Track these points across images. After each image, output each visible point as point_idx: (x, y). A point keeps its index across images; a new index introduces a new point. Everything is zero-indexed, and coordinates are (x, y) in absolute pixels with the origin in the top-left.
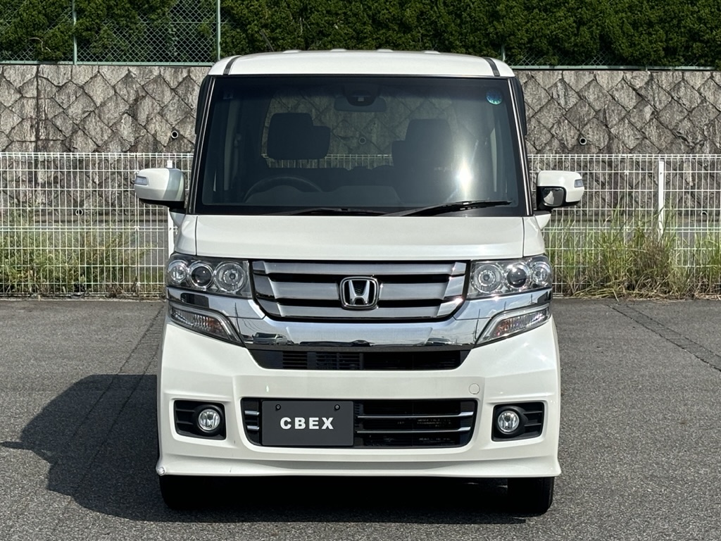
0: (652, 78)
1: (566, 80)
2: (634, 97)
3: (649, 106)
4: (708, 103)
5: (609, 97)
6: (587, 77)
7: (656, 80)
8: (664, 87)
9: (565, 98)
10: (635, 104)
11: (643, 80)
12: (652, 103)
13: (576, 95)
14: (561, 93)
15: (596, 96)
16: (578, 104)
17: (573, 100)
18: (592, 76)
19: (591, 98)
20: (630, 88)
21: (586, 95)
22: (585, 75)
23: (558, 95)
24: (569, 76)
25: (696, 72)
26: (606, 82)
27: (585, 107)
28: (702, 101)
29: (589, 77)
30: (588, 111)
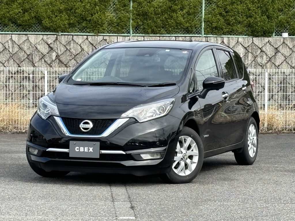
0: (57, 39)
1: (13, 39)
2: (48, 48)
3: (55, 52)
4: (85, 51)
5: (35, 48)
6: (24, 38)
7: (59, 40)
8: (63, 43)
9: (12, 48)
10: (48, 52)
11: (52, 40)
12: (57, 51)
13: (18, 47)
14: (10, 45)
15: (28, 47)
16: (19, 51)
17: (16, 49)
18: (26, 37)
19: (25, 48)
20: (46, 44)
21: (23, 47)
22: (23, 37)
23: (9, 47)
24: (15, 38)
25: (79, 36)
26: (34, 40)
27: (22, 53)
28: (82, 50)
29: (25, 38)
30: (24, 55)
